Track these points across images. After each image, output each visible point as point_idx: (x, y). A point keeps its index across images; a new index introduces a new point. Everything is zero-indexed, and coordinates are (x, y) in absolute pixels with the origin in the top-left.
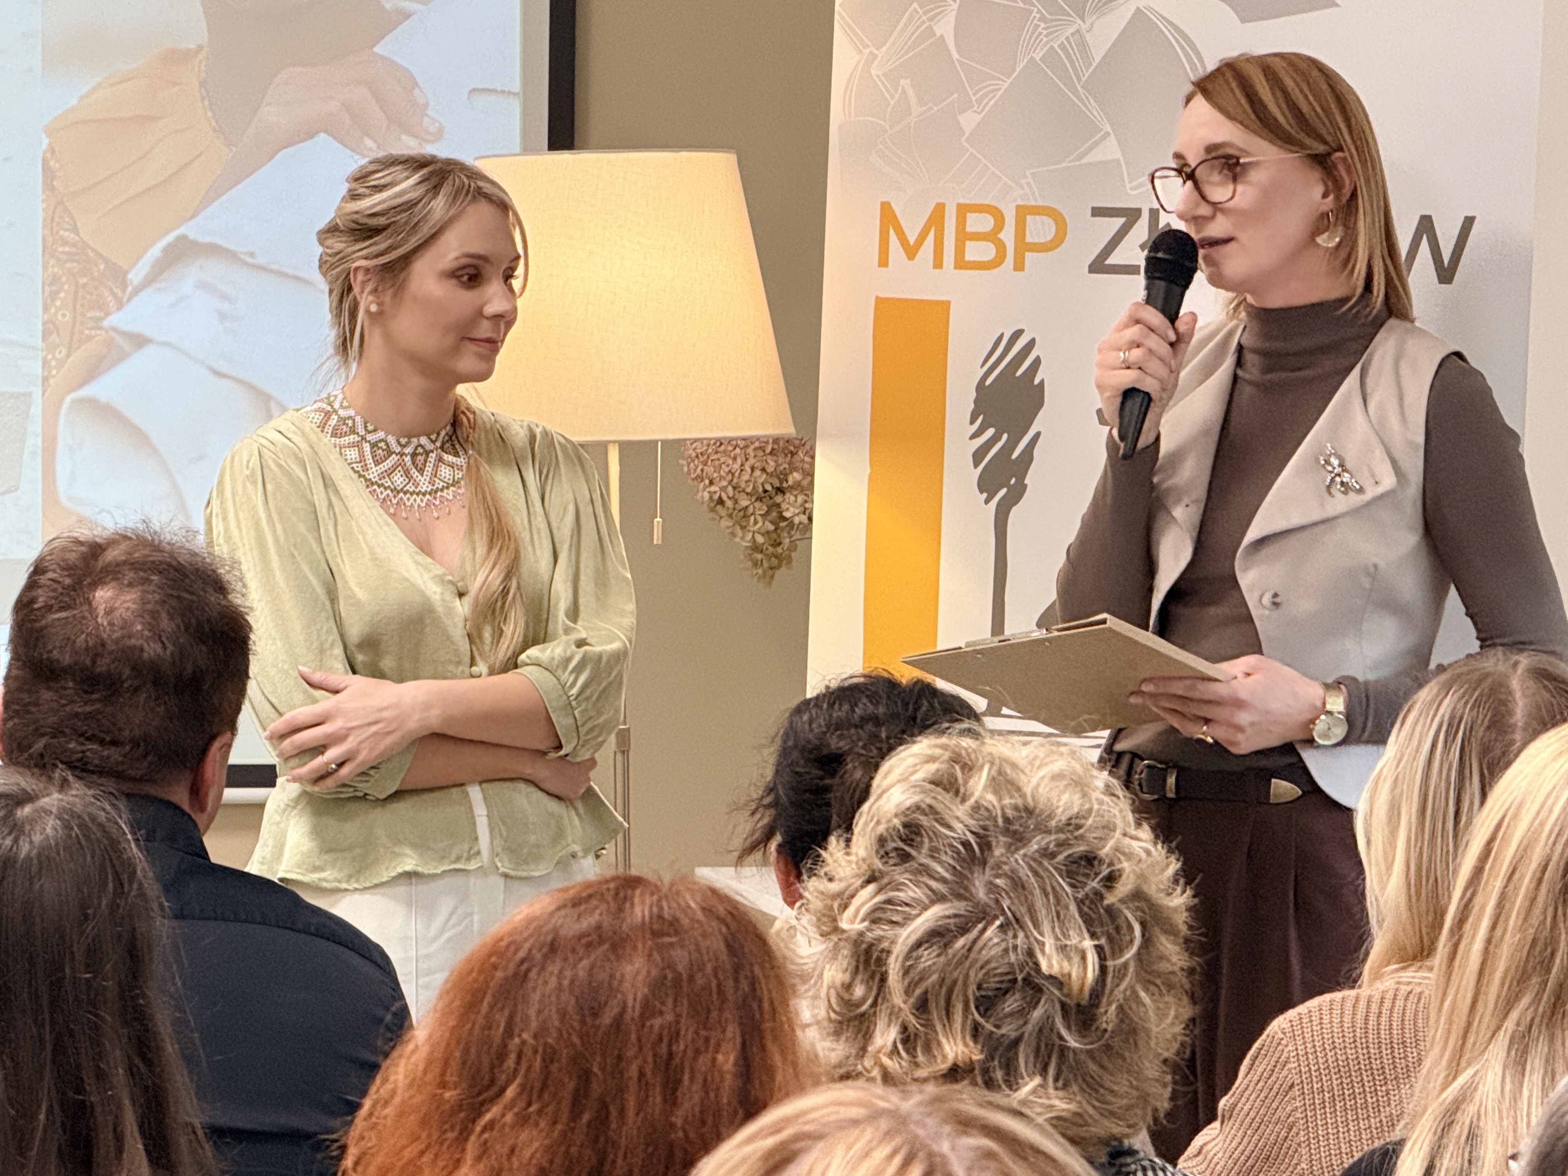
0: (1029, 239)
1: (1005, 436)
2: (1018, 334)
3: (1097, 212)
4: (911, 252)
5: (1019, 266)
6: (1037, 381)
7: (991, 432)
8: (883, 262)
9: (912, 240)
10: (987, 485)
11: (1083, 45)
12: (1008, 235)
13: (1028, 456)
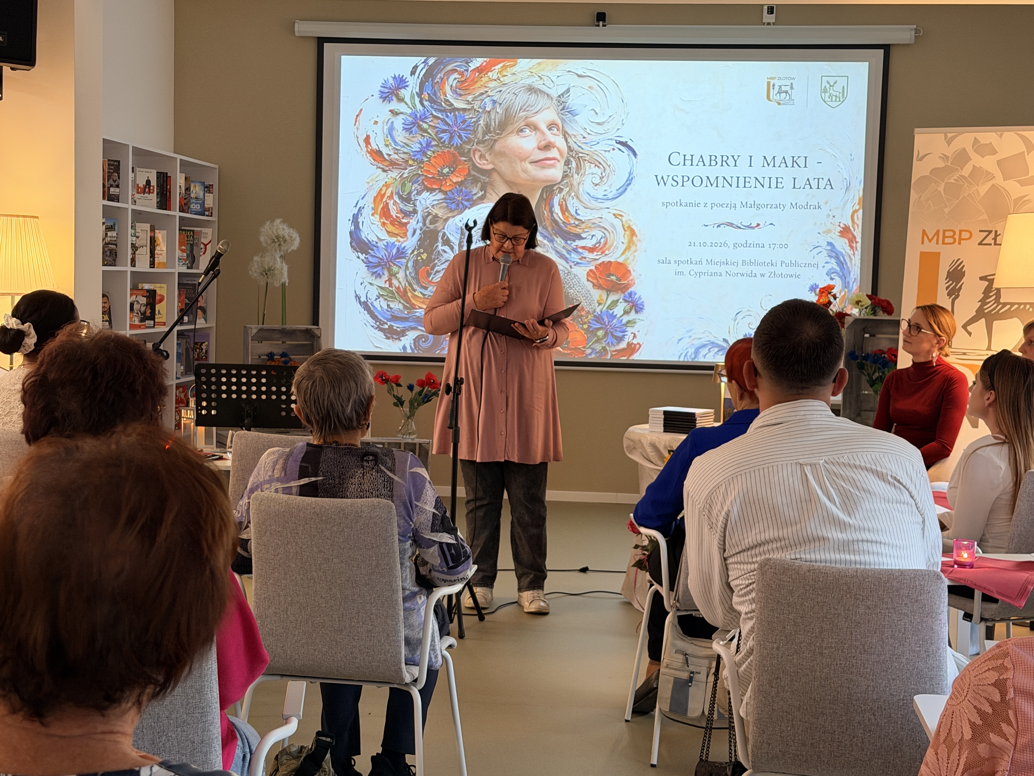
0: (962, 237)
1: (955, 283)
2: (959, 259)
3: (980, 231)
4: (930, 241)
5: (960, 243)
6: (963, 270)
7: (951, 282)
8: (923, 243)
9: (930, 238)
10: (949, 294)
11: (978, 193)
12: (957, 237)
13: (960, 288)
